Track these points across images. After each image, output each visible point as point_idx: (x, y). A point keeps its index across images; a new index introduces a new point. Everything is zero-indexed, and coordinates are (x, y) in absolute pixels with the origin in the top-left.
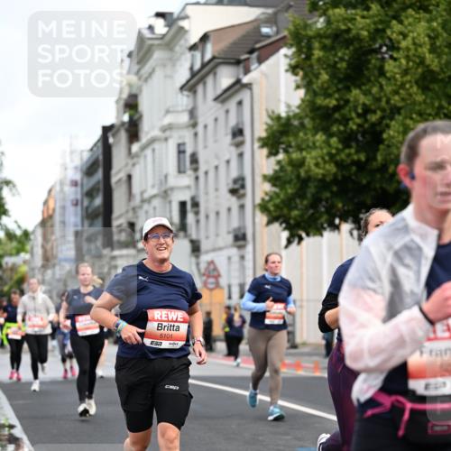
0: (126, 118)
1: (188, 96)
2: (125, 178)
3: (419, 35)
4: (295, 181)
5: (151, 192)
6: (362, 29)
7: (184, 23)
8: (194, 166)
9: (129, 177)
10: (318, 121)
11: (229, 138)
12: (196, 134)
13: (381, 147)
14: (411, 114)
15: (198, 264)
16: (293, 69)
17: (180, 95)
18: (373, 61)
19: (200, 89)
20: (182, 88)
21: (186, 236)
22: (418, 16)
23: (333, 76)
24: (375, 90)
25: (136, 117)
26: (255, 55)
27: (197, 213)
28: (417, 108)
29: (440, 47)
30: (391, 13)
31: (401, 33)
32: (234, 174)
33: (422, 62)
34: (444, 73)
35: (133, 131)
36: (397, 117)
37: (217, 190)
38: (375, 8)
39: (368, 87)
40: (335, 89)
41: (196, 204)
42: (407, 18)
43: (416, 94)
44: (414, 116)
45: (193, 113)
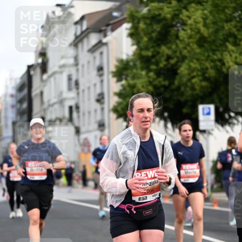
0: (40, 61)
1: (73, 49)
2: (39, 94)
3: (197, 17)
5: (54, 100)
6: (168, 13)
7: (72, 10)
8: (77, 87)
9: (42, 93)
11: (96, 72)
12: (78, 70)
13: (177, 77)
15: (79, 140)
16: (131, 35)
18: (172, 31)
19: (80, 45)
20: (71, 45)
21: (73, 124)
22: (197, 7)
23: (150, 39)
24: (174, 47)
25: (45, 60)
26: (109, 28)
27: (78, 112)
28: (196, 56)
29: (209, 24)
30: (182, 5)
31: (188, 16)
32: (98, 91)
33: (199, 32)
34: (211, 37)
35: (44, 68)
37: (89, 99)
38: (174, 3)
39: (169, 45)
41: (77, 107)
42: (191, 7)
43: (196, 49)
44: (194, 60)
45: (76, 58)
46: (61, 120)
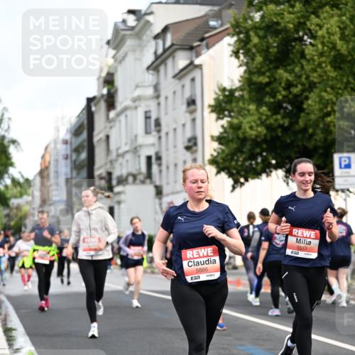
0: (105, 91)
1: (153, 74)
2: (104, 138)
3: (331, 26)
4: (236, 140)
5: (124, 148)
6: (288, 22)
7: (150, 18)
8: (158, 128)
9: (108, 137)
10: (254, 93)
11: (184, 107)
12: (159, 104)
13: (302, 114)
14: (326, 88)
15: (161, 204)
16: (236, 54)
17: (146, 74)
18: (297, 47)
19: (162, 68)
20: (148, 68)
21: (151, 183)
22: (332, 12)
23: (266, 58)
24: (297, 69)
25: (113, 91)
26: (204, 43)
27: (160, 165)
28: (330, 83)
29: (348, 36)
30: (310, 10)
31: (318, 25)
32: (189, 134)
33: (334, 47)
34: (352, 56)
35: (111, 101)
36: (314, 90)
37: (175, 147)
38: (298, 6)
39: (291, 67)
40: (267, 68)
41: (159, 158)
42: (323, 13)
43: (330, 71)
44: (328, 89)
45: (156, 88)
46: (135, 177)
